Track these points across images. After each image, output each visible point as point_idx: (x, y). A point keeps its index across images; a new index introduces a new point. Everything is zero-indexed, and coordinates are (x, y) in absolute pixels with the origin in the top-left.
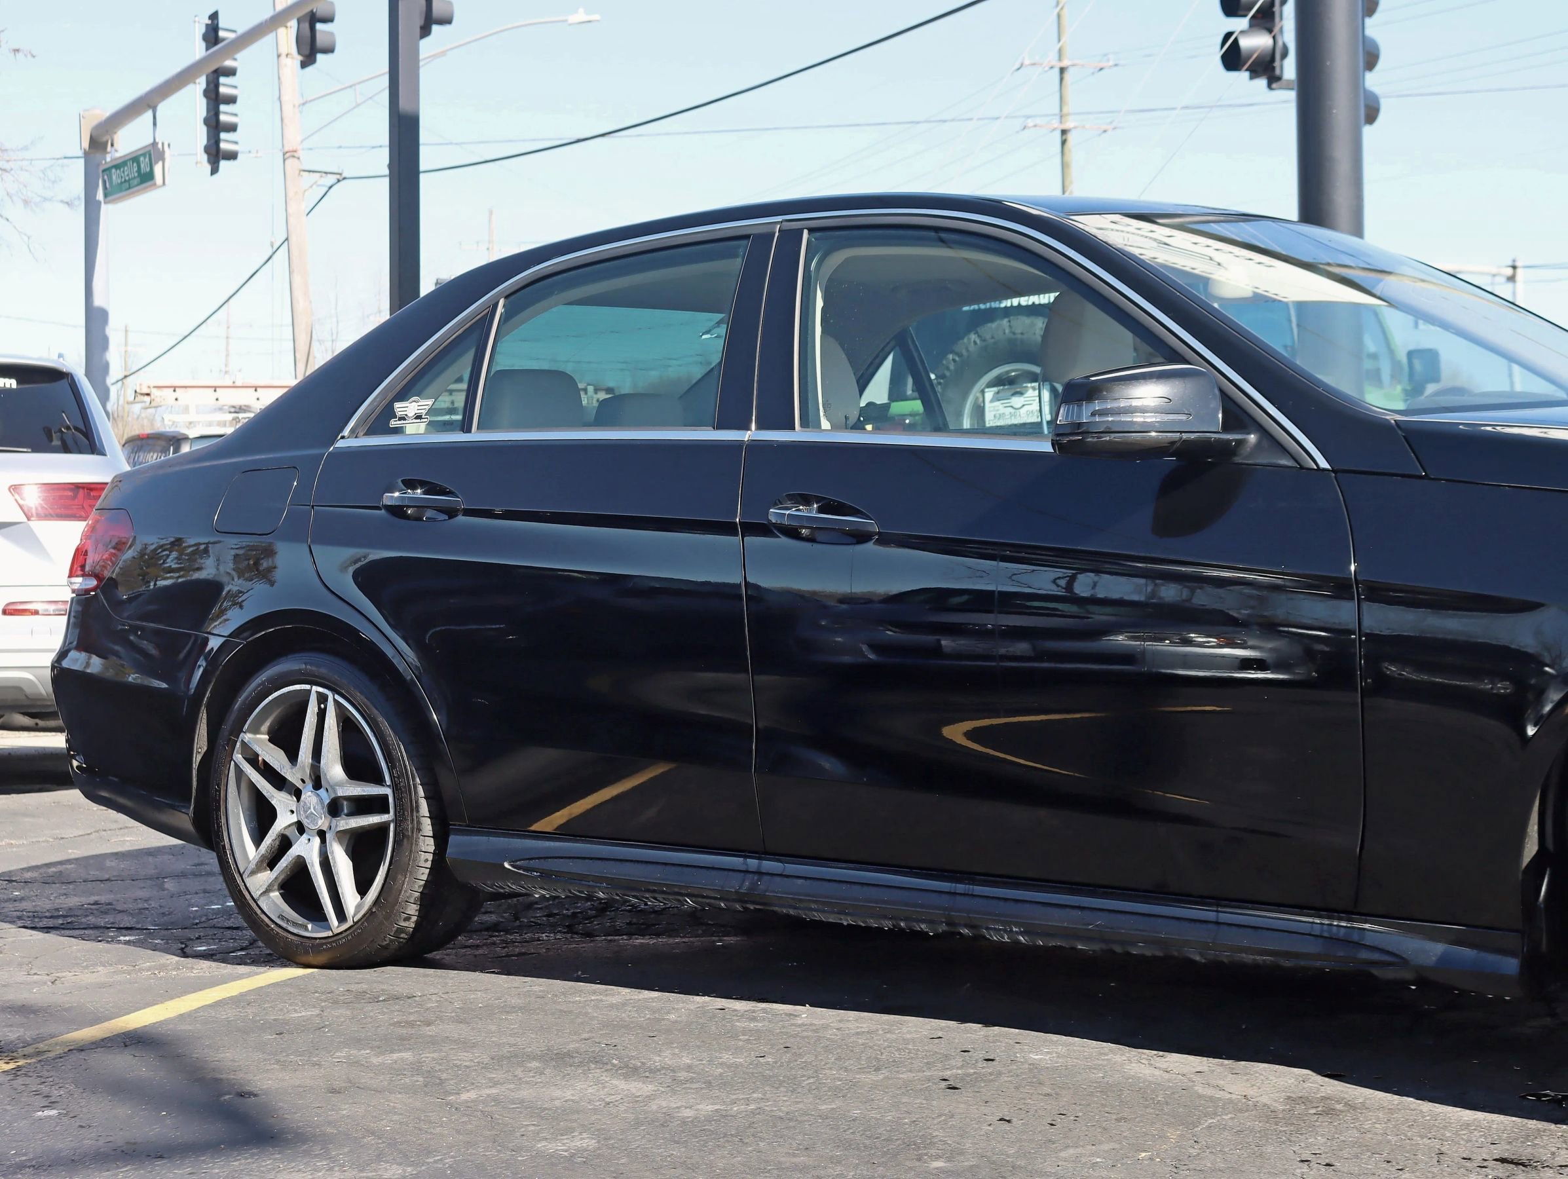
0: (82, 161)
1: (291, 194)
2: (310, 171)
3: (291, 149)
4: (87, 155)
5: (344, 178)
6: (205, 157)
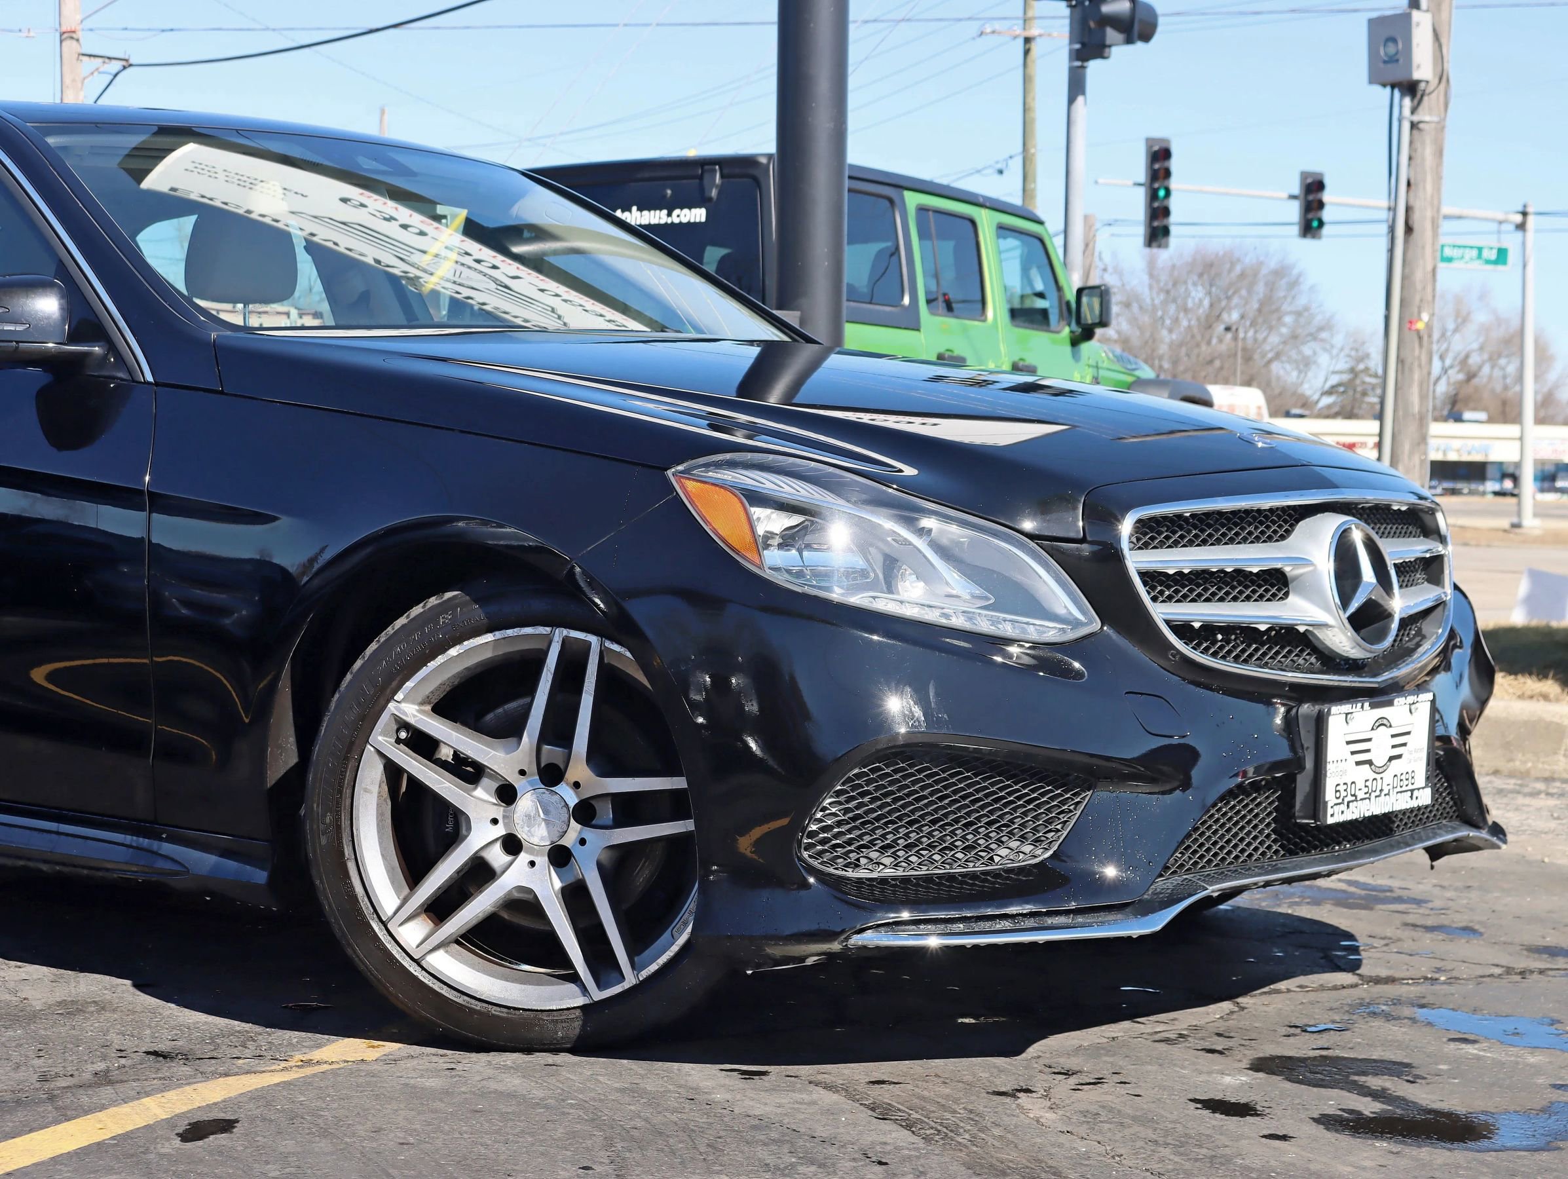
1: (67, 81)
2: (90, 56)
3: (69, 29)
5: (131, 65)
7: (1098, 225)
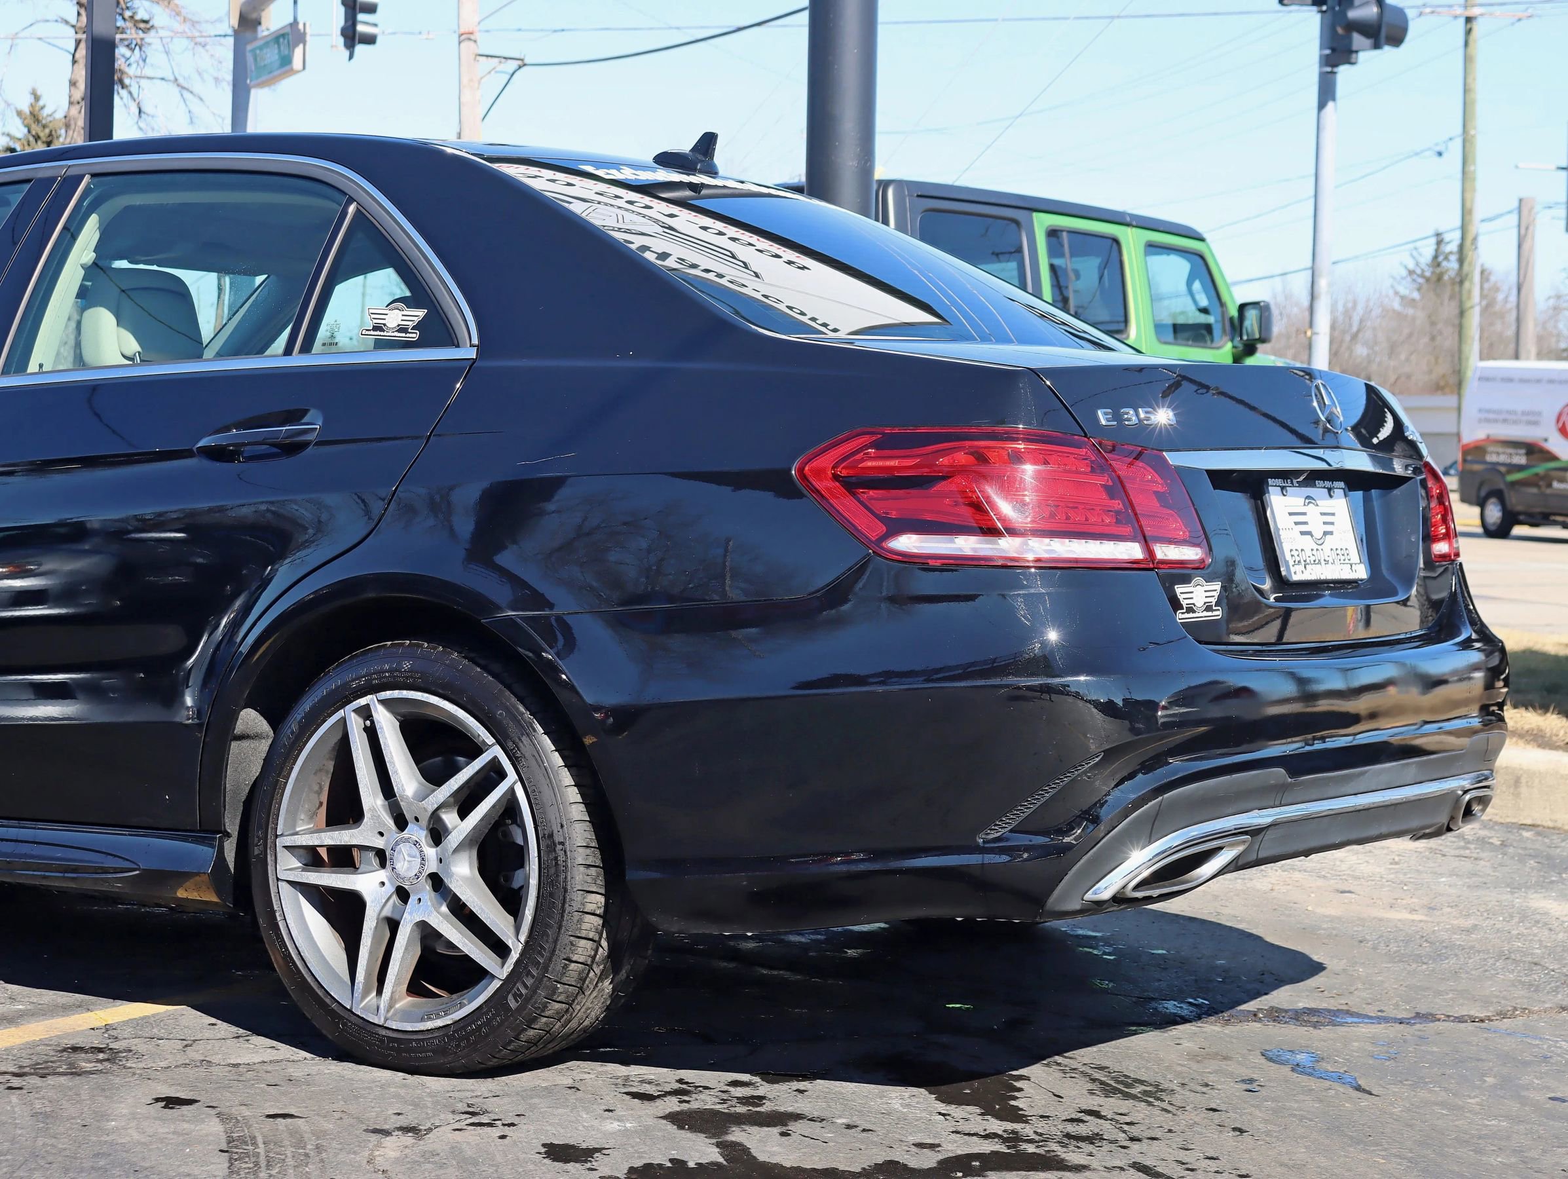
0: (231, 40)
1: (465, 80)
2: (487, 56)
3: (467, 30)
4: (236, 33)
5: (525, 65)
6: (341, 40)
7: (1538, 208)
